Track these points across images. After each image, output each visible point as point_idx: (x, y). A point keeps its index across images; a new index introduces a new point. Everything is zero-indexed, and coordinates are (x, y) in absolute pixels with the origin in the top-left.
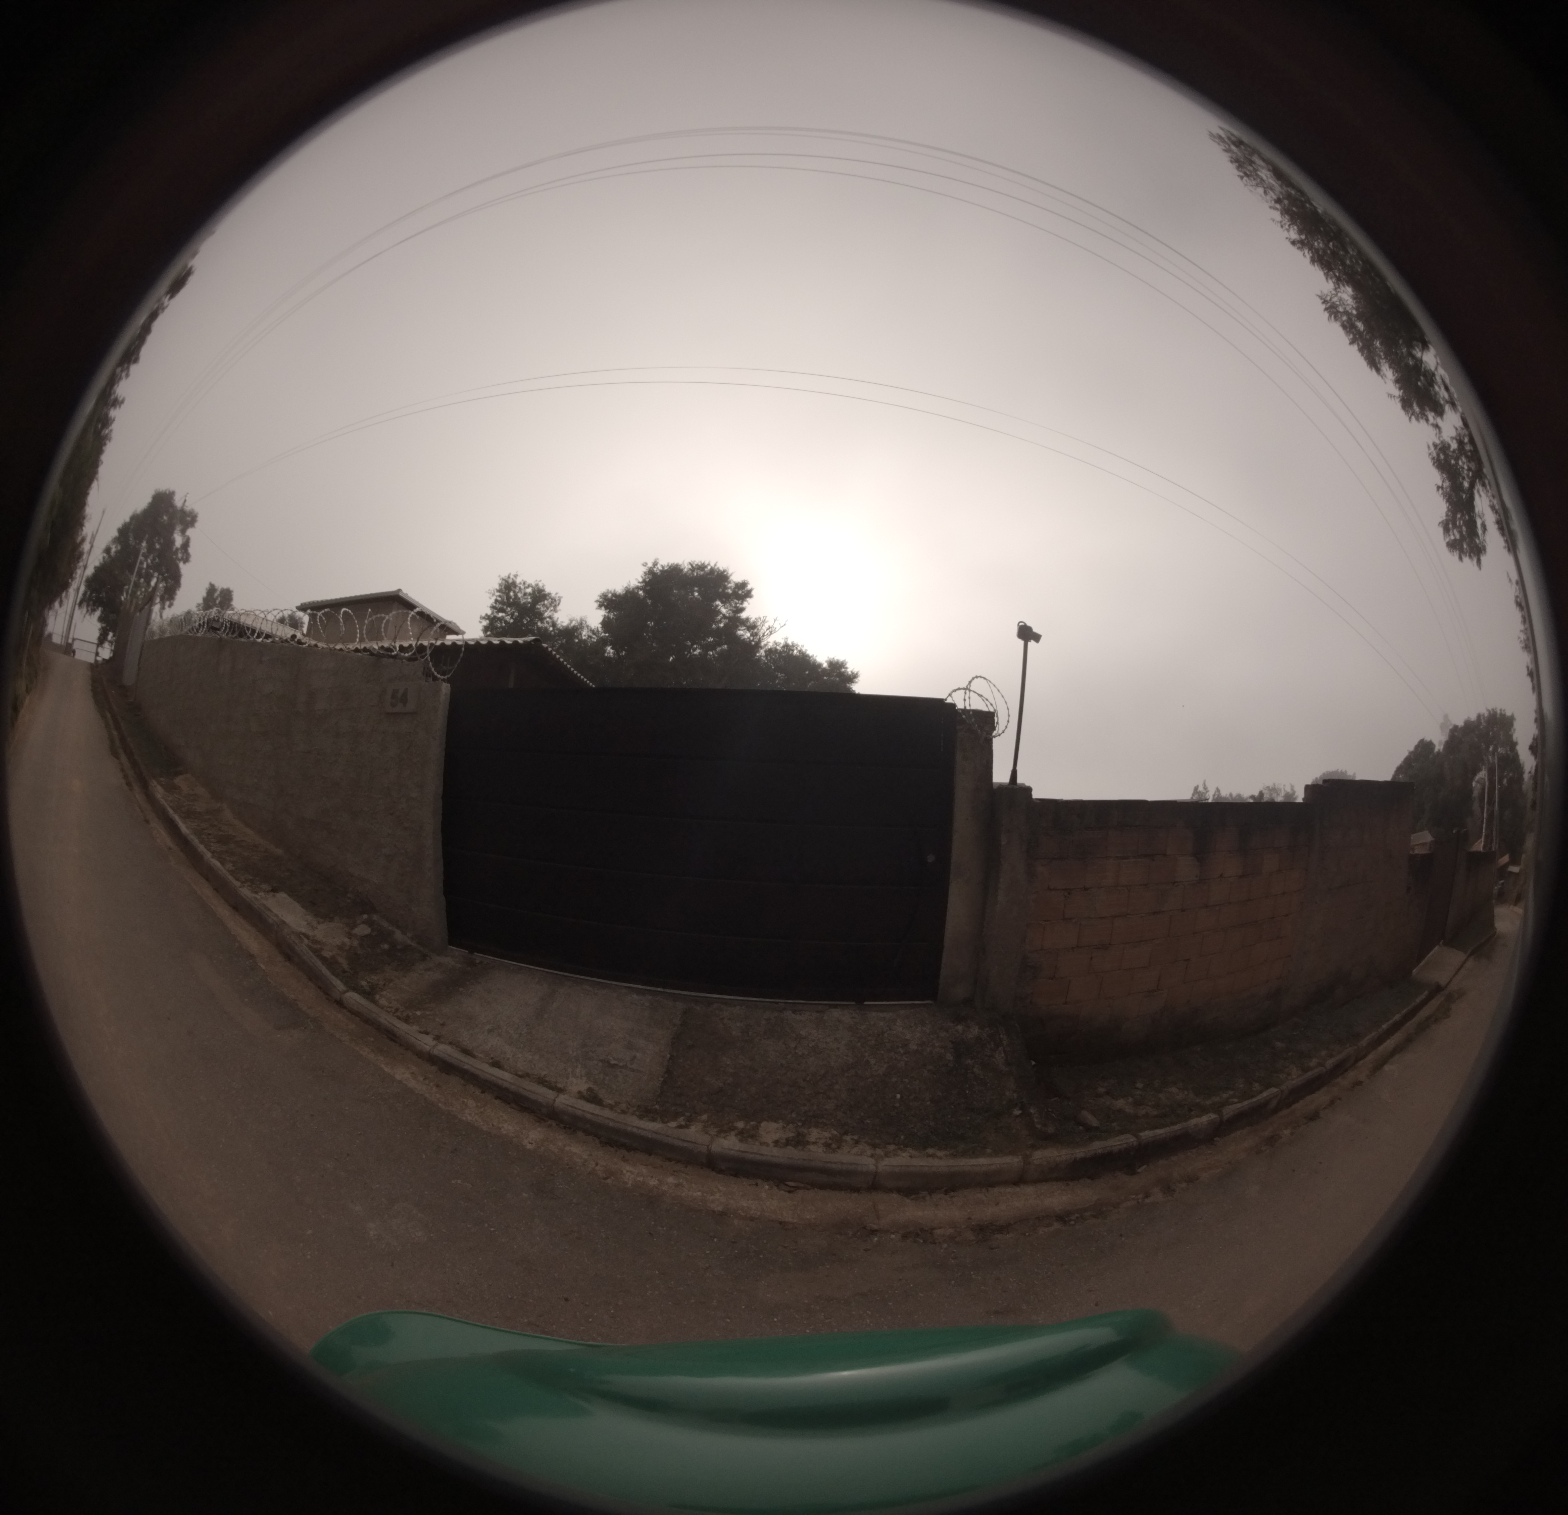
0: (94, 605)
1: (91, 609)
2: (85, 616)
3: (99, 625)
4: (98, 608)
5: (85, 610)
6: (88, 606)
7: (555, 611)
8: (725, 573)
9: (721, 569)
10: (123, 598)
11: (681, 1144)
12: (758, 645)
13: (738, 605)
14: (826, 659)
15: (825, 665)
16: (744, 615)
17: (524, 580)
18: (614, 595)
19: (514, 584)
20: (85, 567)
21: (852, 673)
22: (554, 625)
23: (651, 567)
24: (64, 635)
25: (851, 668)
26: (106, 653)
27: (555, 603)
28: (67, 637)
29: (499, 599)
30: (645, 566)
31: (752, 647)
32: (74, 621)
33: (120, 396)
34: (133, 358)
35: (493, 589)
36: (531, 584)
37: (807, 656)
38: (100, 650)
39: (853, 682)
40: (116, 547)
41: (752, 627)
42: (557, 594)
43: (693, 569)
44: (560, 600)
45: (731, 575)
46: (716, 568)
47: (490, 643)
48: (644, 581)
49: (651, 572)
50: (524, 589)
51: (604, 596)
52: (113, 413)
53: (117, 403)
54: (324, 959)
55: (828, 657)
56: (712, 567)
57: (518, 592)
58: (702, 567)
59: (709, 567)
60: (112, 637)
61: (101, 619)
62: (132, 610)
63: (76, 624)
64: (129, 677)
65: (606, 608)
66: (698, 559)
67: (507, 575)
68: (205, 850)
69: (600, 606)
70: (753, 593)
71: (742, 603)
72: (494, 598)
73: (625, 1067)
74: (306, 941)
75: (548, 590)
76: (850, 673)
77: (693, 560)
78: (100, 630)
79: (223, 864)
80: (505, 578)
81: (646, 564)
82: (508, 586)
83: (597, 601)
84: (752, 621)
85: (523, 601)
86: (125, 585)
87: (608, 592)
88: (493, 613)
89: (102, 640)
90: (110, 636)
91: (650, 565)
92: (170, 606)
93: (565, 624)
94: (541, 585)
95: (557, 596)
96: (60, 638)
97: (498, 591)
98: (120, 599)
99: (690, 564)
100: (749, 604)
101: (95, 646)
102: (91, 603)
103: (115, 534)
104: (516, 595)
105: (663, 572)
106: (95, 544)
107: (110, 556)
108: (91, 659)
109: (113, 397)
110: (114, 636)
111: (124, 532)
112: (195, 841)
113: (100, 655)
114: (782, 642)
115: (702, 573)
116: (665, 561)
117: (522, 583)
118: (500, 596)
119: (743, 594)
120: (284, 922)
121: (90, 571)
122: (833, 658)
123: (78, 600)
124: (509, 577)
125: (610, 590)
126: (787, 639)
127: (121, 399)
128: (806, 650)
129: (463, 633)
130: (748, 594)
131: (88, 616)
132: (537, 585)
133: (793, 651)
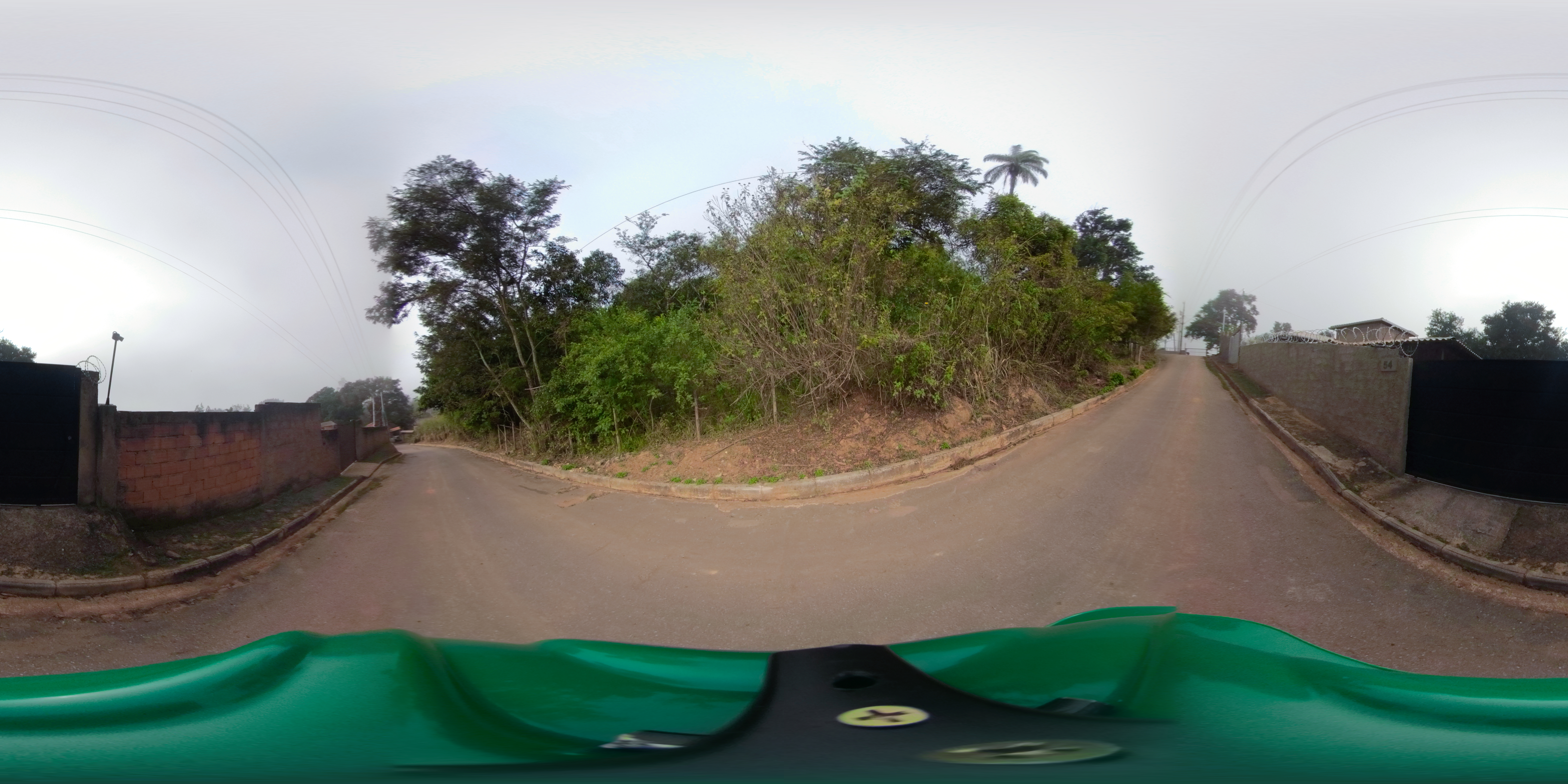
3: (1204, 342)
7: (1462, 325)
9: (1540, 305)
10: (1218, 332)
11: (1509, 572)
12: (1558, 340)
17: (1444, 312)
18: (1489, 317)
19: (1440, 313)
22: (1461, 331)
27: (1461, 321)
29: (1433, 320)
30: (1503, 304)
31: (1555, 342)
35: (1431, 315)
36: (1448, 314)
38: (1209, 351)
41: (1555, 332)
42: (1461, 317)
43: (1526, 305)
44: (1463, 319)
45: (1544, 307)
46: (1538, 304)
47: (1431, 340)
48: (1503, 311)
49: (1506, 306)
50: (1445, 315)
51: (1485, 318)
54: (1337, 475)
56: (1536, 304)
57: (1443, 317)
58: (1531, 304)
62: (1228, 335)
65: (1486, 323)
66: (1528, 300)
68: (1281, 427)
69: (1483, 322)
70: (1554, 315)
71: (1550, 321)
72: (1431, 320)
73: (1485, 534)
74: (1330, 466)
75: (1457, 316)
78: (1206, 344)
79: (1290, 433)
80: (1435, 311)
82: (1437, 314)
83: (1481, 320)
84: (1555, 329)
85: (1445, 321)
86: (1217, 327)
87: (1487, 316)
88: (1431, 326)
90: (1215, 346)
91: (1506, 303)
92: (1252, 333)
93: (1467, 331)
94: (1454, 314)
97: (1434, 315)
98: (1216, 332)
99: (1524, 303)
100: (1554, 321)
101: (1205, 350)
105: (1512, 306)
108: (1203, 355)
110: (1218, 346)
112: (1276, 423)
113: (1210, 353)
115: (1531, 307)
116: (1514, 301)
119: (1550, 316)
120: (1320, 458)
124: (1438, 310)
129: (1417, 336)
130: (1552, 316)
132: (1452, 314)
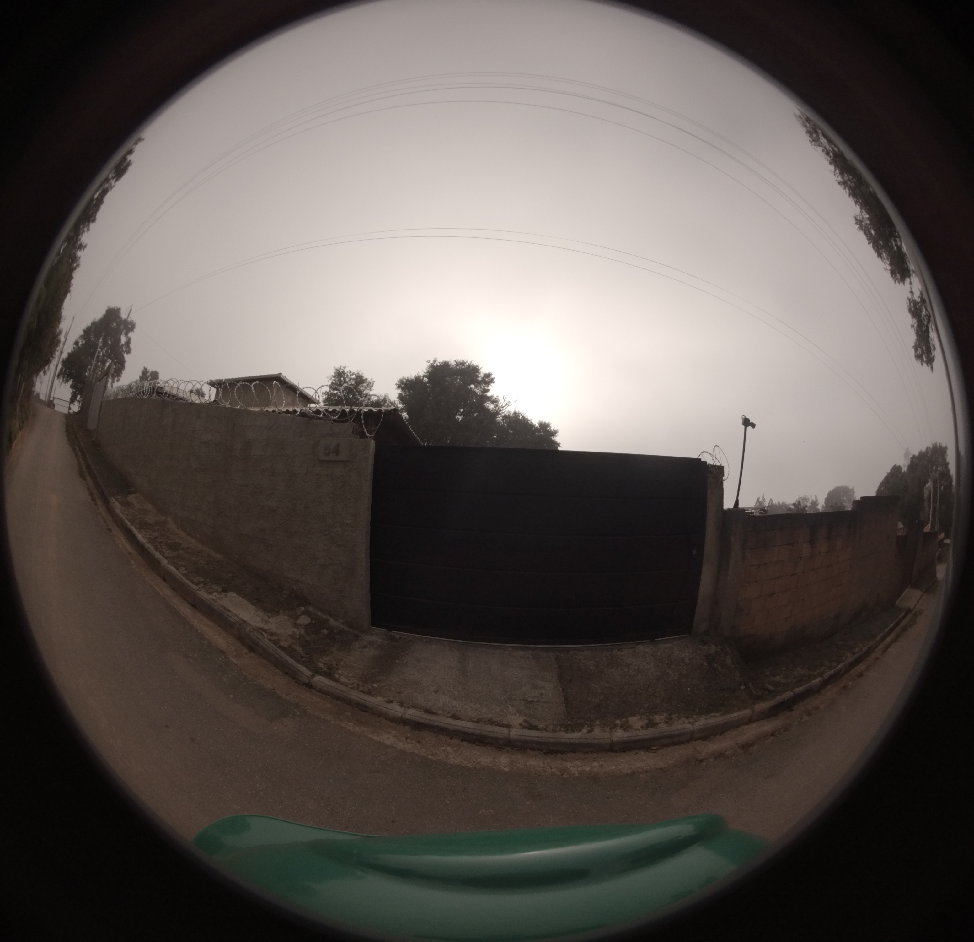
0: (68, 377)
1: (66, 380)
2: (61, 384)
3: (71, 390)
4: (70, 379)
5: (61, 380)
6: (63, 378)
7: (371, 390)
8: (477, 368)
9: (475, 365)
10: (87, 374)
12: (497, 413)
13: (485, 388)
14: (538, 421)
15: (537, 425)
16: (489, 394)
17: (350, 370)
18: (407, 380)
19: (343, 372)
20: (61, 353)
21: (554, 430)
22: (369, 399)
23: (432, 363)
24: (48, 394)
25: (553, 427)
26: (75, 408)
27: (370, 385)
28: (49, 396)
29: (334, 382)
30: (429, 362)
31: (494, 414)
32: (54, 387)
33: (84, 243)
34: (92, 219)
35: (330, 375)
36: (355, 373)
37: (528, 420)
38: (72, 406)
39: (554, 436)
40: (82, 342)
41: (495, 401)
42: (372, 379)
43: (457, 364)
44: (373, 384)
45: (481, 369)
46: (471, 364)
48: (428, 372)
49: (432, 366)
50: (350, 375)
51: (401, 381)
52: (79, 253)
53: (82, 247)
55: (539, 420)
56: (469, 364)
57: (346, 378)
58: (463, 363)
59: (467, 364)
60: (80, 398)
61: (72, 387)
62: (94, 381)
63: (55, 388)
64: (92, 424)
65: (402, 388)
66: (460, 359)
67: (339, 367)
69: (398, 387)
70: (495, 380)
71: (488, 386)
72: (331, 381)
75: (365, 376)
76: (552, 430)
77: (457, 359)
78: (71, 393)
80: (338, 369)
81: (429, 361)
82: (340, 374)
83: (396, 384)
84: (494, 397)
85: (349, 383)
86: (88, 366)
87: (403, 378)
88: (330, 391)
89: (73, 400)
90: (79, 397)
91: (432, 362)
92: (118, 381)
93: (376, 398)
94: (360, 373)
95: (372, 380)
96: (45, 396)
97: (334, 377)
98: (85, 374)
99: (455, 361)
100: (492, 387)
101: (69, 403)
102: (66, 376)
103: (82, 333)
104: (345, 379)
105: (439, 366)
106: (68, 338)
107: (78, 347)
108: (66, 411)
109: (79, 243)
110: (81, 397)
111: (87, 332)
113: (72, 409)
114: (513, 411)
115: (463, 367)
116: (441, 360)
117: (349, 372)
118: (334, 380)
119: (489, 381)
121: (65, 356)
122: (542, 421)
123: (57, 374)
124: (340, 368)
125: (405, 377)
126: (516, 409)
127: (84, 245)
128: (527, 416)
129: (316, 402)
130: (492, 381)
131: (63, 384)
132: (358, 373)
133: (519, 416)
